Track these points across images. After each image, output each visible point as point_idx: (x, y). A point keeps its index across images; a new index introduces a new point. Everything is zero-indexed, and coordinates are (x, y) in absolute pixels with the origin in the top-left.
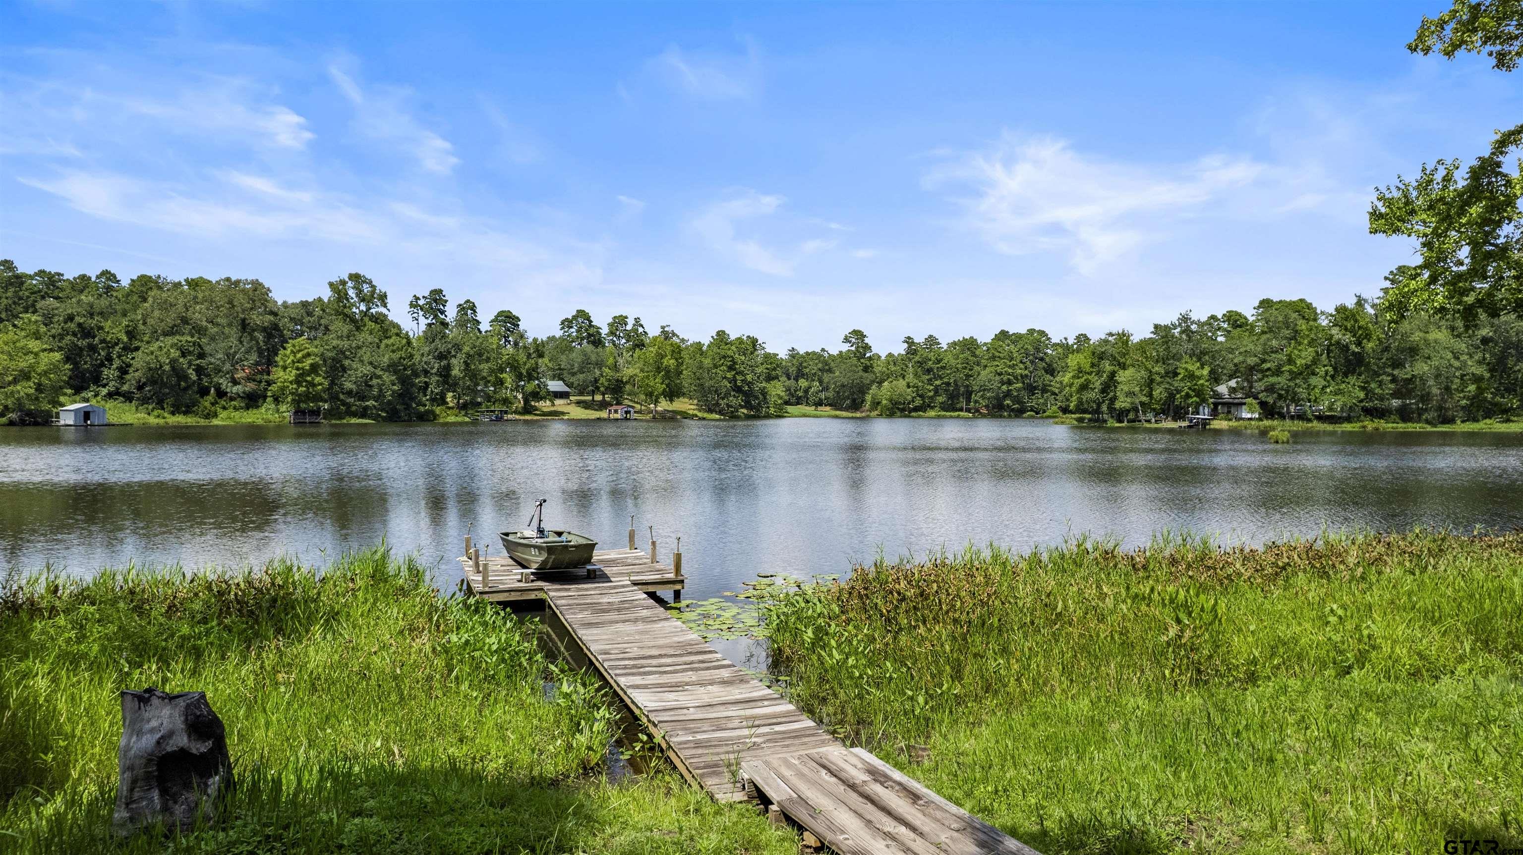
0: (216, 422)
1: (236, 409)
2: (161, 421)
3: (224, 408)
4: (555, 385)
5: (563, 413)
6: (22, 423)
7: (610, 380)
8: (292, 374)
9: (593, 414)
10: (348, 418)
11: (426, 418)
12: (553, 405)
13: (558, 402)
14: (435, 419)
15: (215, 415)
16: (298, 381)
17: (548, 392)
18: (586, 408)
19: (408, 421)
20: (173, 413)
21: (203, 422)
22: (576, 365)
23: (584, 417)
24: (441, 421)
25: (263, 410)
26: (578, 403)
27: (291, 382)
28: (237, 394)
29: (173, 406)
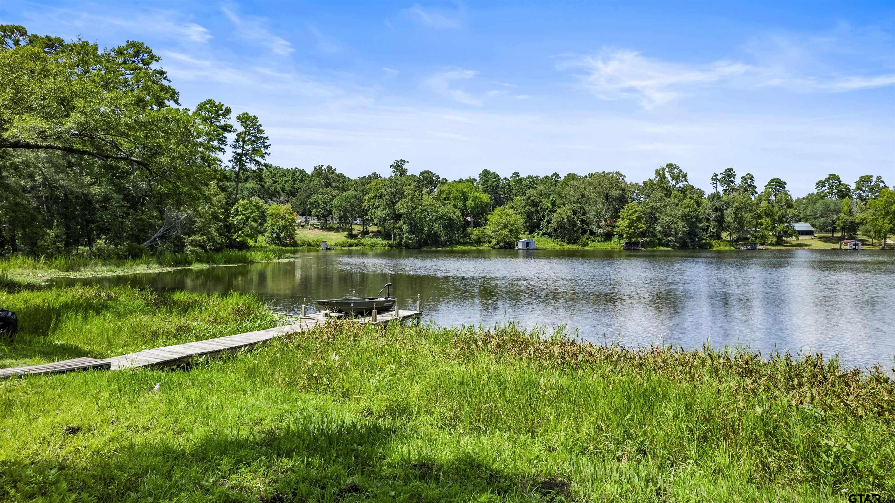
0: (586, 248)
1: (598, 241)
2: (561, 247)
3: (593, 241)
4: (800, 226)
5: (806, 245)
6: (505, 248)
7: (845, 222)
8: (626, 223)
9: (829, 246)
10: (658, 247)
11: (704, 247)
12: (798, 239)
13: (801, 237)
14: (710, 248)
15: (588, 245)
16: (629, 227)
17: (794, 231)
18: (825, 241)
19: (693, 249)
20: (568, 243)
21: (580, 248)
22: (819, 212)
23: (822, 247)
24: (714, 249)
25: (612, 242)
26: (820, 238)
27: (626, 227)
28: (600, 233)
29: (568, 239)
